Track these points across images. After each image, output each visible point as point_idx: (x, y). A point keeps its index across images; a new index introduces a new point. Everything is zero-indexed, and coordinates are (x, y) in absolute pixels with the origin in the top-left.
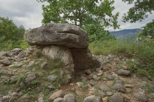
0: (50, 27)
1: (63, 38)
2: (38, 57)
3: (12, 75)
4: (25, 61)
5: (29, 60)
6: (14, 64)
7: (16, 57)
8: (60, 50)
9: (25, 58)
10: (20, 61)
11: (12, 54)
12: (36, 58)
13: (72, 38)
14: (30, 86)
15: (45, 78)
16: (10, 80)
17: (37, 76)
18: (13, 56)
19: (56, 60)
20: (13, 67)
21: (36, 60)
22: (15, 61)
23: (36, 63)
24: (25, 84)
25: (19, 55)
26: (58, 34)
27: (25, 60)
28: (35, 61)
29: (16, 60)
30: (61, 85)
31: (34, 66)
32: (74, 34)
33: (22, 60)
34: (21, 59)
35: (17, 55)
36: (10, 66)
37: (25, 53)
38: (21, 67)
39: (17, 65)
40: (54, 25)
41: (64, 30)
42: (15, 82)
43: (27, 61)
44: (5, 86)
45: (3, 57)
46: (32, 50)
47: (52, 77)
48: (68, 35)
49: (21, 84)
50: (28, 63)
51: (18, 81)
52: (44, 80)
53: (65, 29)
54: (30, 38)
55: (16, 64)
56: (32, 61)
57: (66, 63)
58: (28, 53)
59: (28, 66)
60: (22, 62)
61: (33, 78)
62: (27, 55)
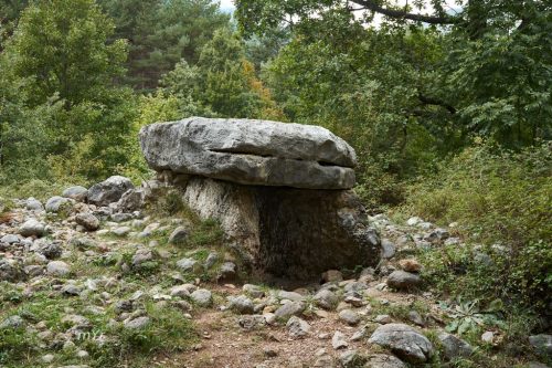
0: (196, 132)
1: (221, 166)
2: (170, 211)
3: (106, 250)
4: (136, 221)
5: (146, 219)
6: (108, 227)
7: (113, 205)
8: (222, 197)
9: (137, 213)
10: (124, 220)
11: (101, 195)
12: (164, 216)
13: (242, 168)
14: (139, 272)
15: (171, 263)
16: (104, 258)
17: (156, 255)
18: (104, 203)
19: (210, 225)
20: (107, 235)
21: (165, 219)
22: (110, 219)
23: (162, 228)
24: (131, 266)
25: (121, 200)
26: (212, 156)
27: (136, 217)
28: (162, 225)
29: (113, 216)
30: (202, 281)
31: (155, 235)
32: (251, 156)
33: (129, 218)
34: (125, 215)
35: (116, 200)
36: (99, 232)
37: (139, 194)
38: (124, 236)
39: (116, 231)
40: (206, 129)
41: (224, 147)
42: (113, 263)
43: (139, 221)
44: (97, 269)
45: (78, 205)
46: (156, 186)
47: (186, 262)
48: (234, 158)
49: (124, 266)
50: (143, 227)
51: (119, 260)
52: (169, 266)
53: (228, 144)
54: (153, 150)
55: (115, 227)
56: (155, 221)
57: (230, 233)
58: (147, 198)
59: (142, 233)
60: (128, 223)
61: (146, 257)
62: (143, 202)
